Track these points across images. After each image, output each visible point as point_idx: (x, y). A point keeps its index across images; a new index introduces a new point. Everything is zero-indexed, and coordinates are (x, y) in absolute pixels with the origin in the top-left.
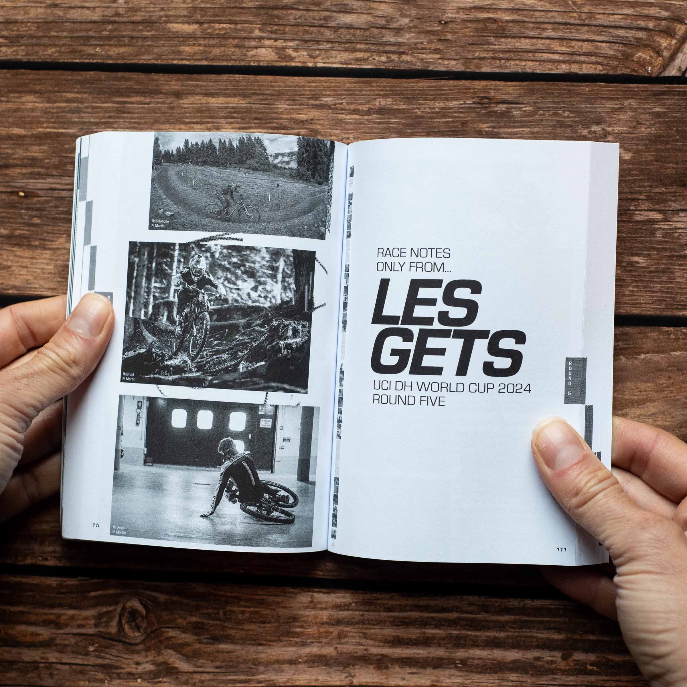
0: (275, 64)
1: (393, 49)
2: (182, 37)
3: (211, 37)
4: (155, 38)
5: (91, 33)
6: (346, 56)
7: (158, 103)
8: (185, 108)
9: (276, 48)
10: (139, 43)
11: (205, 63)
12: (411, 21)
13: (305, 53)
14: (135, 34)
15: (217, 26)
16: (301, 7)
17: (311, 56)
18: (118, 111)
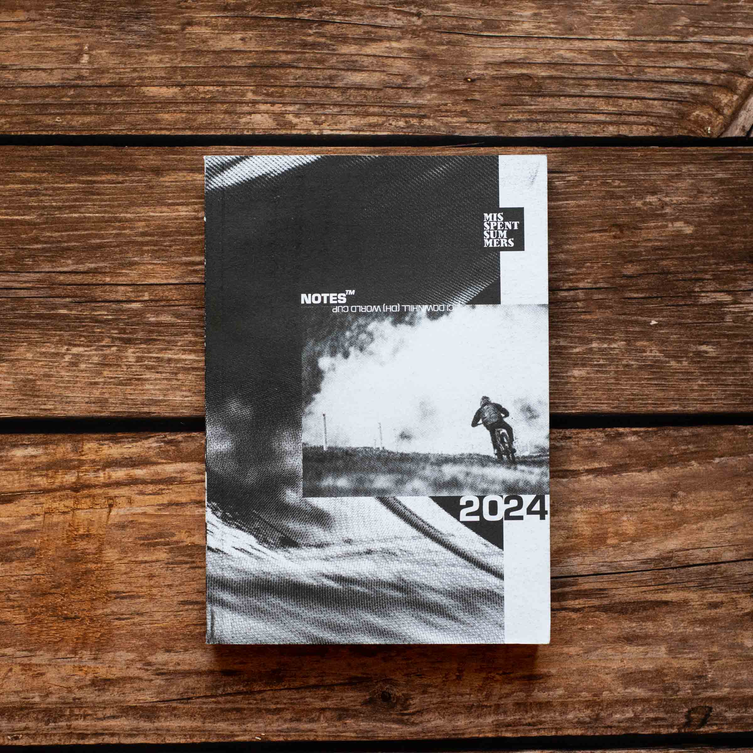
0: (273, 132)
1: (411, 112)
2: (160, 103)
3: (195, 102)
4: (125, 104)
5: (49, 100)
6: (357, 121)
7: (133, 181)
8: (166, 187)
9: (274, 113)
10: (108, 111)
11: (189, 133)
12: (432, 79)
13: (308, 119)
14: (103, 100)
15: (201, 89)
16: (301, 65)
17: (315, 123)
18: (85, 192)
